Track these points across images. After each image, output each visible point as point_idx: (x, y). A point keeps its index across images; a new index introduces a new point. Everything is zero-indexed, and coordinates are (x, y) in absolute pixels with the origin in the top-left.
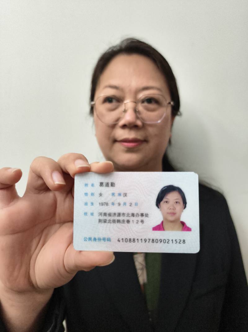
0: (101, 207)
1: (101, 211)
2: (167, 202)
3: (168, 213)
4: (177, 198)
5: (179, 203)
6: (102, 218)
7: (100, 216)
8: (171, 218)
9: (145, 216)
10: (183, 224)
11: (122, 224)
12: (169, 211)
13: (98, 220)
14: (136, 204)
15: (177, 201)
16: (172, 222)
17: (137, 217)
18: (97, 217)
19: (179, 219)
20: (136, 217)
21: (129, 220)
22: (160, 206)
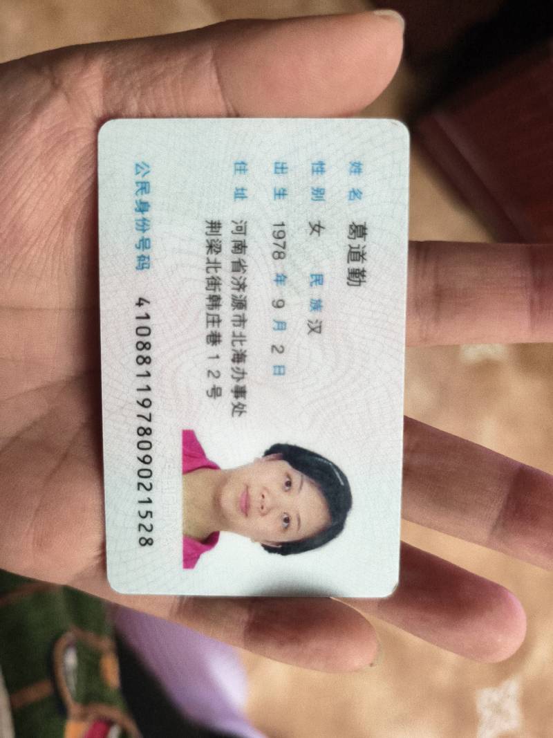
0: (269, 231)
1: (251, 229)
2: (289, 484)
4: (303, 522)
5: (286, 528)
6: (227, 237)
7: (233, 227)
8: (230, 498)
9: (236, 402)
10: (210, 540)
11: (203, 317)
13: (215, 219)
14: (280, 370)
15: (294, 523)
17: (231, 372)
18: (228, 214)
19: (229, 526)
20: (232, 369)
21: (219, 341)
22: (273, 460)
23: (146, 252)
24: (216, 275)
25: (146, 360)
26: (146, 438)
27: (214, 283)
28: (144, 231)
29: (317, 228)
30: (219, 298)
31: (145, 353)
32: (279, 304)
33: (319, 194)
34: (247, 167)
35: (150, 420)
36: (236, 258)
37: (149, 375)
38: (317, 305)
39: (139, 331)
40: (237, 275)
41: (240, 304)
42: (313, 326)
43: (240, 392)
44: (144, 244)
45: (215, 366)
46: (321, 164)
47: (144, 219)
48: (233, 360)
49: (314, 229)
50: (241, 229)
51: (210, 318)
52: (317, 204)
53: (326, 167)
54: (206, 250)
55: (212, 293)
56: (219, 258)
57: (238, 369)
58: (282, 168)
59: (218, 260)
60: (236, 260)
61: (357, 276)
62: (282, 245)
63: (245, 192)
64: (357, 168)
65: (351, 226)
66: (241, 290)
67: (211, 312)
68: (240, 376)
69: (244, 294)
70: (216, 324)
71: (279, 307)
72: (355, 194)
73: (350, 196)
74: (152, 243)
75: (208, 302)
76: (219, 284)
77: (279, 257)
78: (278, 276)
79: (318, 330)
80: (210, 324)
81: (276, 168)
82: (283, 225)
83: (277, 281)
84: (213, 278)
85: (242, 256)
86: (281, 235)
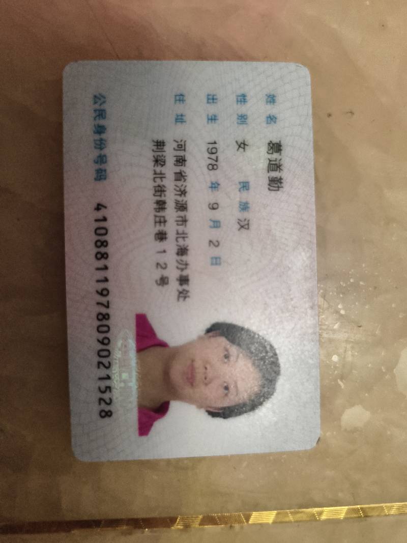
0: (204, 148)
1: (190, 147)
2: (227, 356)
3: (193, 361)
5: (226, 395)
7: (175, 145)
8: (177, 371)
10: (162, 409)
14: (216, 261)
15: (232, 390)
17: (176, 264)
18: (171, 134)
19: (177, 396)
20: (177, 261)
21: (166, 238)
22: (213, 336)
23: (103, 166)
24: (162, 184)
25: (104, 256)
26: (105, 322)
27: (160, 190)
28: (101, 149)
29: (242, 145)
30: (164, 203)
31: (103, 250)
32: (214, 207)
33: (243, 119)
34: (185, 98)
35: (108, 307)
36: (178, 169)
37: (106, 268)
38: (244, 207)
39: (99, 232)
40: (179, 183)
41: (182, 207)
42: (242, 224)
43: (184, 280)
44: (102, 159)
45: (162, 259)
46: (244, 96)
47: (101, 140)
48: (178, 254)
49: (240, 146)
50: (181, 146)
51: (158, 219)
52: (241, 127)
53: (247, 98)
54: (153, 164)
55: (158, 198)
56: (164, 170)
57: (182, 261)
58: (213, 99)
59: (163, 172)
60: (178, 171)
61: (275, 184)
62: (215, 159)
63: (183, 117)
64: (271, 99)
65: (269, 144)
66: (183, 195)
67: (158, 214)
68: (184, 267)
69: (185, 199)
70: (162, 224)
71: (214, 209)
72: (271, 119)
73: (267, 121)
74: (109, 159)
75: (155, 206)
76: (164, 191)
77: (213, 169)
78: (212, 184)
79: (246, 227)
80: (158, 224)
81: (208, 99)
82: (215, 143)
83: (212, 187)
84: (159, 186)
85: (182, 168)
86: (214, 151)
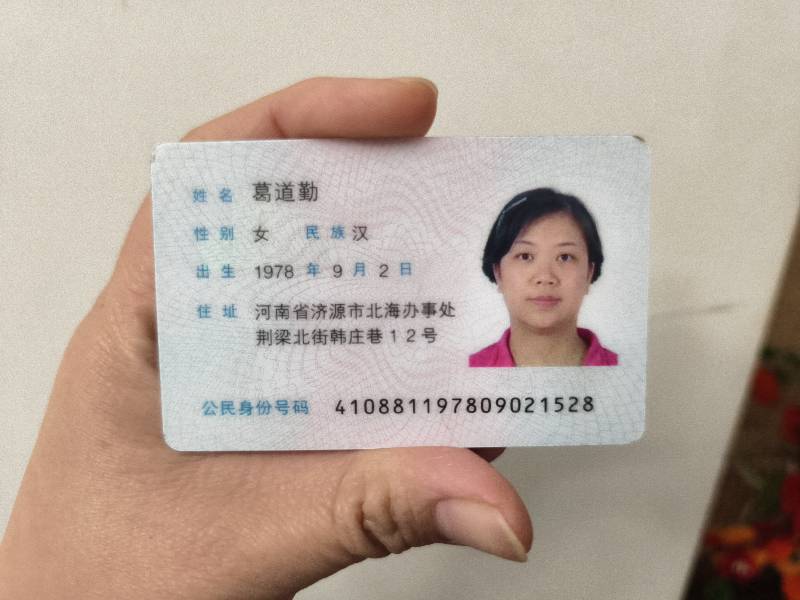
0: (265, 282)
1: (265, 299)
2: (525, 256)
3: (529, 299)
4: (566, 240)
5: (573, 257)
6: (272, 325)
7: (263, 319)
8: (541, 318)
9: (440, 313)
10: (587, 337)
11: (353, 347)
12: (535, 292)
13: (255, 336)
14: (405, 268)
15: (567, 250)
16: (543, 331)
17: (409, 318)
18: (249, 323)
20: (405, 317)
21: (377, 331)
22: (500, 274)
23: (291, 405)
24: (311, 335)
25: (398, 403)
26: (478, 404)
27: (319, 337)
28: (269, 407)
29: (260, 234)
30: (334, 332)
31: (391, 405)
32: (338, 271)
33: (226, 233)
34: (203, 305)
35: (460, 400)
36: (293, 315)
37: (413, 401)
39: (369, 410)
40: (310, 314)
41: (339, 310)
42: (359, 235)
43: (429, 309)
44: (282, 406)
45: (402, 335)
46: (197, 231)
47: (258, 406)
48: (397, 316)
49: (262, 237)
50: (264, 310)
51: (354, 340)
52: (236, 235)
53: (200, 226)
54: (286, 345)
55: (329, 338)
57: (405, 311)
58: (203, 270)
59: (296, 333)
61: (308, 191)
62: (278, 268)
63: (228, 307)
64: (199, 195)
65: (257, 199)
66: (325, 309)
67: (348, 339)
68: (412, 309)
69: (329, 306)
70: (360, 334)
71: (341, 270)
72: (226, 195)
73: (227, 201)
74: (281, 398)
75: (338, 343)
76: (320, 332)
77: (291, 271)
79: (363, 230)
80: (361, 340)
81: (203, 276)
82: (258, 268)
83: (314, 273)
84: (314, 338)
85: (292, 309)
86: (268, 270)
